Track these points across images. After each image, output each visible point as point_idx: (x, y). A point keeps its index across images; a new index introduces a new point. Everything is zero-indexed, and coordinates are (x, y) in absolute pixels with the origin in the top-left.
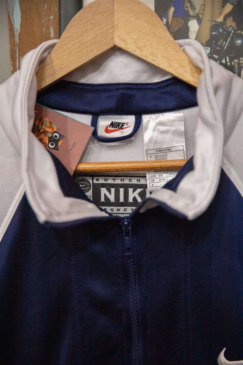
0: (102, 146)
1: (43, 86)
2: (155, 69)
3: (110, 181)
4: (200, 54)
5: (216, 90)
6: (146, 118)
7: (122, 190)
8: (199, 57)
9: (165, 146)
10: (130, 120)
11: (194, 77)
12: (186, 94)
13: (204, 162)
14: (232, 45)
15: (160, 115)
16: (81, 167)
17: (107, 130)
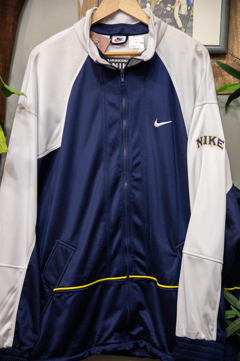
0: (113, 47)
1: (93, 23)
3: (116, 61)
4: (150, 12)
5: (155, 24)
7: (120, 64)
8: (150, 13)
9: (137, 47)
10: (124, 38)
11: (148, 21)
12: (145, 28)
14: (162, 13)
15: (135, 36)
16: (106, 53)
17: (115, 41)
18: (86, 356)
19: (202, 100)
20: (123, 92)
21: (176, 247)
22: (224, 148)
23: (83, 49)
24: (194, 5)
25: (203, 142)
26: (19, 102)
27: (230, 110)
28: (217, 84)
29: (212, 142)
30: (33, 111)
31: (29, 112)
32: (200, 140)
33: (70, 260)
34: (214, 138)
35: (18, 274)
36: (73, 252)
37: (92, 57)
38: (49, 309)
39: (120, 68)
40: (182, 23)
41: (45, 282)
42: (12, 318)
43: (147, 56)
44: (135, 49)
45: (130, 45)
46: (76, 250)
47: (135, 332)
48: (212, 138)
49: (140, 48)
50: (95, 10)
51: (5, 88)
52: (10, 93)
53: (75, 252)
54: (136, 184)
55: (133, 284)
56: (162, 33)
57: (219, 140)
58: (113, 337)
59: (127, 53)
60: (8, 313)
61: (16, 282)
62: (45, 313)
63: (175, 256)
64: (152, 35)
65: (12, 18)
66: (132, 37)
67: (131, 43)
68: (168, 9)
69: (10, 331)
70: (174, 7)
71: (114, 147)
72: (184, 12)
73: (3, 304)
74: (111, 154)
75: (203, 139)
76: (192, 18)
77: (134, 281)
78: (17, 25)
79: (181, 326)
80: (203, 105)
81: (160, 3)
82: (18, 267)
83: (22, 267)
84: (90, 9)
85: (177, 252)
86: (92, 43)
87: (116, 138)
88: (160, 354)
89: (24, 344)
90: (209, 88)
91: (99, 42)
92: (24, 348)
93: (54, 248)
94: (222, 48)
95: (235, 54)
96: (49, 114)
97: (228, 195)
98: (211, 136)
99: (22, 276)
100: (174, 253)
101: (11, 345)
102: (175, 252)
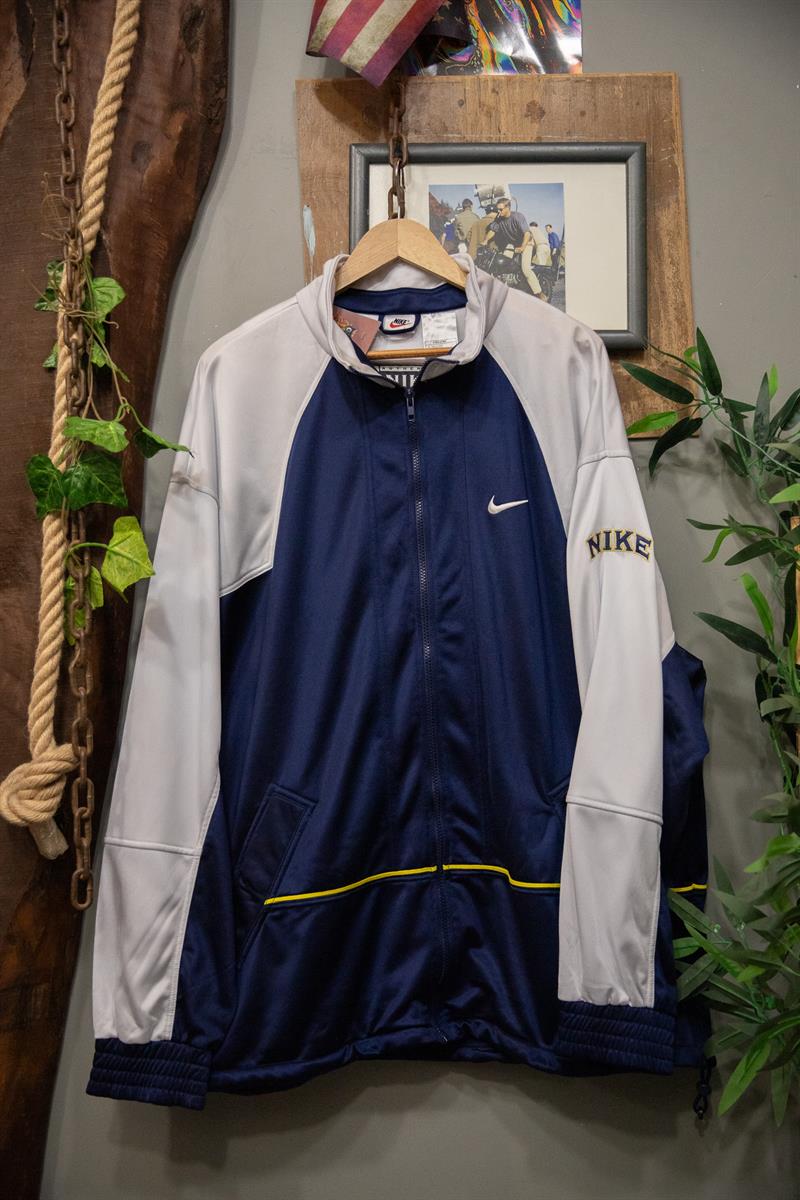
0: (387, 340)
1: (339, 289)
2: (430, 275)
3: (395, 369)
4: (467, 259)
5: (481, 285)
6: (422, 316)
7: (404, 377)
8: (466, 262)
9: (440, 339)
10: (411, 319)
11: (463, 280)
12: (457, 297)
13: (471, 334)
14: (495, 264)
15: (437, 314)
16: (371, 354)
17: (392, 325)
18: (346, 1059)
19: (596, 450)
20: (415, 439)
21: (550, 793)
22: (652, 556)
23: (319, 347)
24: (567, 244)
25: (602, 544)
26: (176, 469)
27: (661, 474)
28: (629, 416)
29: (623, 545)
30: (207, 488)
31: (198, 490)
32: (595, 540)
33: (302, 831)
34: (628, 534)
35: (180, 866)
36: (309, 810)
37: (340, 359)
38: (255, 948)
39: (404, 385)
40: (541, 283)
41: (243, 885)
42: (169, 971)
43: (467, 354)
44: (437, 342)
45: (424, 334)
46: (314, 807)
47: (461, 1001)
48: (622, 535)
49: (450, 339)
50: (344, 260)
51: (145, 434)
52: (155, 447)
53: (312, 812)
54: (450, 647)
55: (452, 884)
56: (496, 305)
57: (639, 538)
58: (411, 1012)
59: (419, 352)
60: (159, 958)
61: (177, 884)
62: (245, 957)
63: (549, 814)
64: (474, 310)
65: (158, 285)
66: (429, 316)
67: (427, 329)
68: (509, 254)
69: (166, 1003)
70: (521, 249)
71: (396, 564)
72: (543, 259)
73: (148, 937)
74: (390, 581)
75: (603, 537)
76: (562, 273)
77: (455, 877)
78: (167, 300)
79: (571, 975)
80: (599, 460)
81: (489, 242)
82: (180, 849)
83: (190, 851)
84: (333, 257)
85: (554, 802)
86: (339, 331)
87: (400, 543)
88: (523, 1049)
89: (201, 1032)
90: (611, 422)
91: (353, 329)
92: (200, 1040)
93: (263, 803)
94: (634, 336)
95: (664, 349)
96: (244, 493)
97: (666, 664)
98: (618, 529)
99: (191, 872)
100: (547, 807)
101: (169, 1035)
102: (548, 804)
